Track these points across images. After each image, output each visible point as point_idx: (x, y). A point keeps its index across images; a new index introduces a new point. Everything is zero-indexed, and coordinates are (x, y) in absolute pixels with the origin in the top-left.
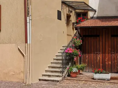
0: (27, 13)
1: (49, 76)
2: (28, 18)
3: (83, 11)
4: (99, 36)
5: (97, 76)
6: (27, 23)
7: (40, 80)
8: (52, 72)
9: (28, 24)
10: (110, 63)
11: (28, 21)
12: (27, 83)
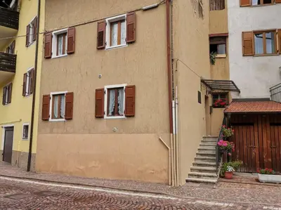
0: (171, 96)
1: (199, 176)
2: (173, 101)
3: (222, 91)
4: (253, 124)
5: (263, 177)
6: (172, 107)
7: (187, 181)
8: (200, 171)
9: (173, 109)
10: (270, 160)
11: (173, 106)
12: (173, 185)
